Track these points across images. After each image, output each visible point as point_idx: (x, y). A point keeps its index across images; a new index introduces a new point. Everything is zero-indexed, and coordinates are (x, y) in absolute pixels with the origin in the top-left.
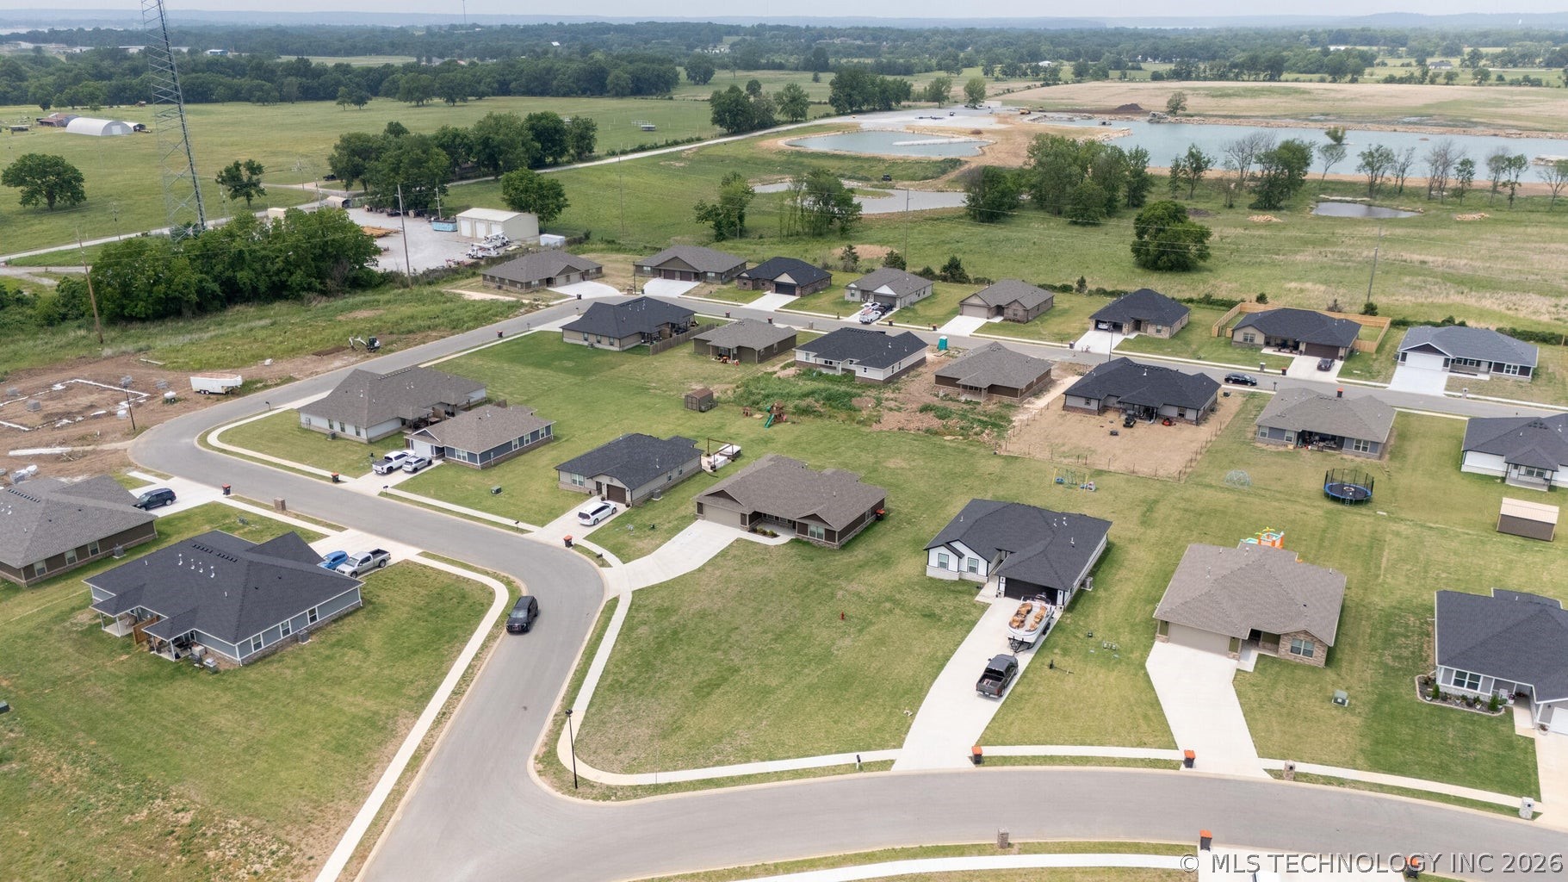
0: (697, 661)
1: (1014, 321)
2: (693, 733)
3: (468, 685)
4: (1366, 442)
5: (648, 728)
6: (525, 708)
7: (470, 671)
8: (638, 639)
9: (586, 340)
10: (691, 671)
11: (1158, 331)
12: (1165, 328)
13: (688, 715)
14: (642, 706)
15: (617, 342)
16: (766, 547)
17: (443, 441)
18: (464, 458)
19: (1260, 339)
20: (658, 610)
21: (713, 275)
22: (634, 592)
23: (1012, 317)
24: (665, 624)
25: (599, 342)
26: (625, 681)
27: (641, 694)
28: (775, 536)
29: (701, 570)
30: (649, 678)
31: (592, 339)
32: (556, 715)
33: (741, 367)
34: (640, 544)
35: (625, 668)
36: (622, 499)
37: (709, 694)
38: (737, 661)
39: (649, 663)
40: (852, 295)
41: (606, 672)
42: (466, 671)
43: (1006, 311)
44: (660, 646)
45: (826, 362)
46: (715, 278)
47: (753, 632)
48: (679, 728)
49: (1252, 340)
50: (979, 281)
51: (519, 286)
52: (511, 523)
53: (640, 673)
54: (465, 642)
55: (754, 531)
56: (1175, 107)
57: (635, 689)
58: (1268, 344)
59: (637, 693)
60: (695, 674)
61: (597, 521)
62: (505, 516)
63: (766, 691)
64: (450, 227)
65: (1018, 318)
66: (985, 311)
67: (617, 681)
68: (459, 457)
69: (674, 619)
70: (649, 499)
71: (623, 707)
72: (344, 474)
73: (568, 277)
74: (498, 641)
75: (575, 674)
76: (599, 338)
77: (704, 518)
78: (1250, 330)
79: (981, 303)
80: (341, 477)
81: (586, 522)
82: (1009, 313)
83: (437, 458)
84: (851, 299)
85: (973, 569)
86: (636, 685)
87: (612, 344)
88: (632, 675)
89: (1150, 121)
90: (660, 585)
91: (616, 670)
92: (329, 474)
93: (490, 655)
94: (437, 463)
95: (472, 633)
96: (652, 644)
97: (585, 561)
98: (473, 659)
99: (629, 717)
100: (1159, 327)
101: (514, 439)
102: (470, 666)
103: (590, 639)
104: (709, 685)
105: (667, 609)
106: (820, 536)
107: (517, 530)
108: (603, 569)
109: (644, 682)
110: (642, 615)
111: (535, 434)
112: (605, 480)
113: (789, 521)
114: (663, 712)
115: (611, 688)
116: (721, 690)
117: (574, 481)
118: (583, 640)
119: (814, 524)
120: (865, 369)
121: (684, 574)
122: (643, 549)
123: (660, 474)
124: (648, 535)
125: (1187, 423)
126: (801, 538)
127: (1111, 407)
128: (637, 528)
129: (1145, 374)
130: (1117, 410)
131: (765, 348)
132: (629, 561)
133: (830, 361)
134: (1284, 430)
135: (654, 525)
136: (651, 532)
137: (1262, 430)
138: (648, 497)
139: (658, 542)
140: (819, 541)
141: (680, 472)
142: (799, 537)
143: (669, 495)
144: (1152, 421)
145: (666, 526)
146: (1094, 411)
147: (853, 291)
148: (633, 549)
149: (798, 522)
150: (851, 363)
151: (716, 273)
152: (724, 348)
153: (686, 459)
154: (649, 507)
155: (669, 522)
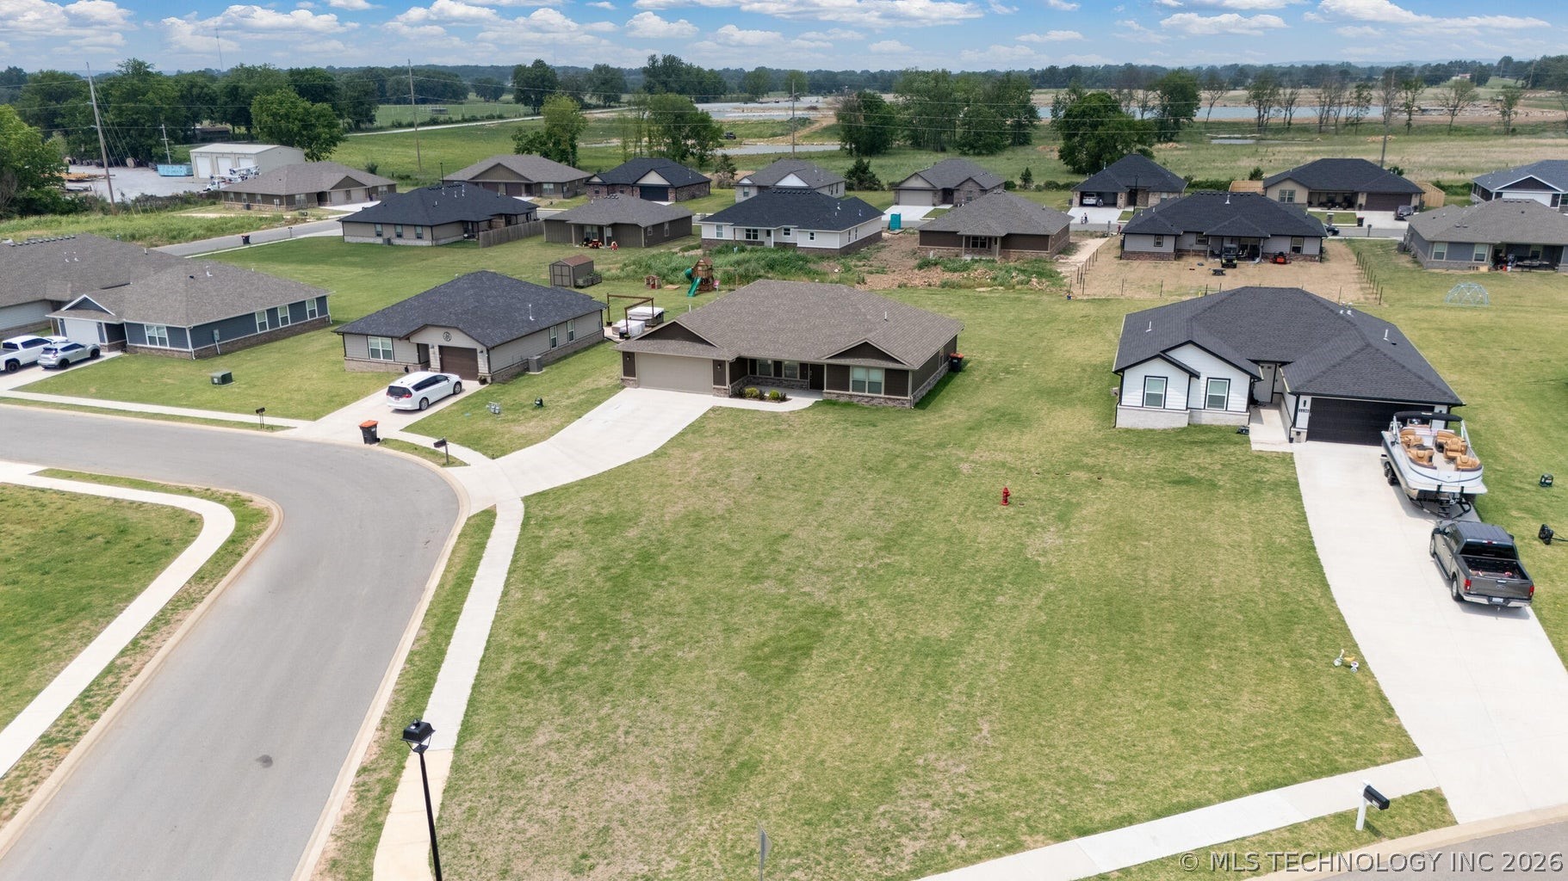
0: (725, 605)
2: (797, 776)
3: (95, 717)
5: (656, 776)
6: (267, 761)
7: (110, 679)
8: (561, 574)
9: (379, 235)
10: (720, 626)
13: (758, 729)
14: (616, 719)
15: (427, 233)
16: (775, 415)
17: (119, 314)
18: (162, 341)
20: (593, 521)
21: (552, 186)
22: (526, 500)
24: (617, 542)
25: (399, 236)
26: (553, 664)
27: (606, 690)
28: (782, 399)
29: (656, 455)
30: (615, 649)
31: (389, 232)
32: (363, 770)
33: (620, 251)
34: (520, 429)
35: (542, 635)
36: (472, 373)
37: (789, 671)
38: (821, 595)
39: (602, 620)
41: (493, 651)
42: (97, 682)
44: (620, 583)
46: (555, 191)
47: (826, 540)
48: (751, 767)
49: (1290, 199)
51: (277, 201)
52: (250, 419)
53: (587, 643)
54: (109, 615)
55: (739, 394)
57: (584, 679)
59: (593, 687)
60: (730, 630)
61: (425, 404)
62: (237, 411)
63: (939, 655)
64: (182, 169)
66: (929, 196)
67: (531, 667)
68: (152, 340)
69: (632, 533)
70: (523, 369)
71: (563, 728)
73: (348, 193)
74: (200, 608)
75: (409, 661)
76: (399, 229)
77: (638, 385)
78: (1289, 186)
79: (925, 185)
81: (404, 403)
83: (111, 348)
85: (1216, 402)
86: (584, 669)
87: (419, 237)
88: (568, 648)
90: (583, 484)
91: (519, 642)
93: (172, 641)
94: (106, 355)
95: (132, 596)
96: (599, 581)
97: (408, 461)
98: (123, 653)
99: (588, 753)
101: (259, 308)
102: (109, 670)
103: (441, 586)
104: (779, 652)
105: (610, 518)
106: (874, 387)
107: (262, 426)
108: (449, 469)
109: (603, 662)
110: (556, 532)
111: (297, 308)
112: (434, 339)
113: (810, 367)
114: (683, 727)
115: (517, 683)
116: (818, 659)
117: (375, 353)
118: (423, 589)
119: (862, 364)
120: (812, 234)
121: (628, 464)
122: (529, 434)
123: (537, 328)
124: (534, 417)
125: (1305, 260)
126: (834, 397)
127: (1189, 251)
128: (508, 409)
129: (1228, 202)
130: (1197, 253)
131: (654, 226)
132: (504, 453)
133: (755, 231)
134: (1472, 244)
135: (541, 401)
136: (538, 412)
137: (1437, 249)
138: (518, 370)
139: (557, 423)
140: (873, 398)
141: (571, 336)
142: (829, 397)
143: (557, 368)
144: (1257, 260)
145: (566, 402)
146: (1168, 254)
147: (746, 190)
148: (507, 436)
149: (828, 365)
150: (787, 232)
151: (554, 183)
152: (592, 226)
153: (580, 313)
154: (524, 383)
155: (569, 398)
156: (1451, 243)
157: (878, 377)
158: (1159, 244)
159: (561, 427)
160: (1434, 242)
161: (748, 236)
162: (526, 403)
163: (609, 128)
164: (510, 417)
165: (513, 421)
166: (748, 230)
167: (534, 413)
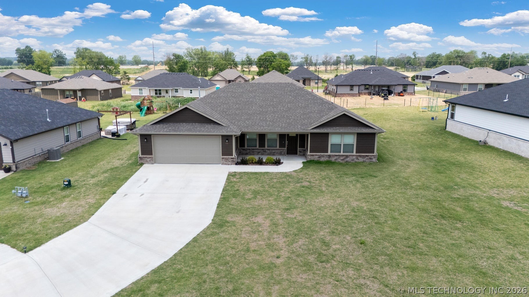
33: (87, 102)
45: (156, 92)
55: (244, 162)
77: (153, 161)
79: (222, 79)
106: (348, 148)
119: (338, 131)
120: (191, 91)
121: (195, 240)
122: (64, 216)
123: (55, 127)
124: (64, 197)
125: (409, 95)
126: (316, 158)
127: (362, 93)
128: (35, 192)
129: (371, 73)
130: (365, 94)
131: (104, 90)
132: (39, 243)
133: (160, 90)
134: (477, 84)
135: (69, 182)
136: (68, 192)
137: (464, 87)
138: (39, 159)
139: (92, 201)
140: (347, 156)
141: (79, 134)
142: (312, 158)
143: (73, 156)
144: (393, 95)
145: (92, 181)
146: (356, 94)
148: (39, 221)
149: (311, 134)
150: (177, 91)
151: (42, 82)
152: (69, 90)
153: (85, 118)
154: (47, 169)
155: (93, 177)
156: (469, 84)
157: (351, 140)
158: (352, 90)
159: (98, 206)
160: (463, 84)
161: (156, 94)
162: (52, 185)
163: (63, 71)
164: (39, 199)
165: (43, 203)
166: (156, 90)
167: (64, 193)
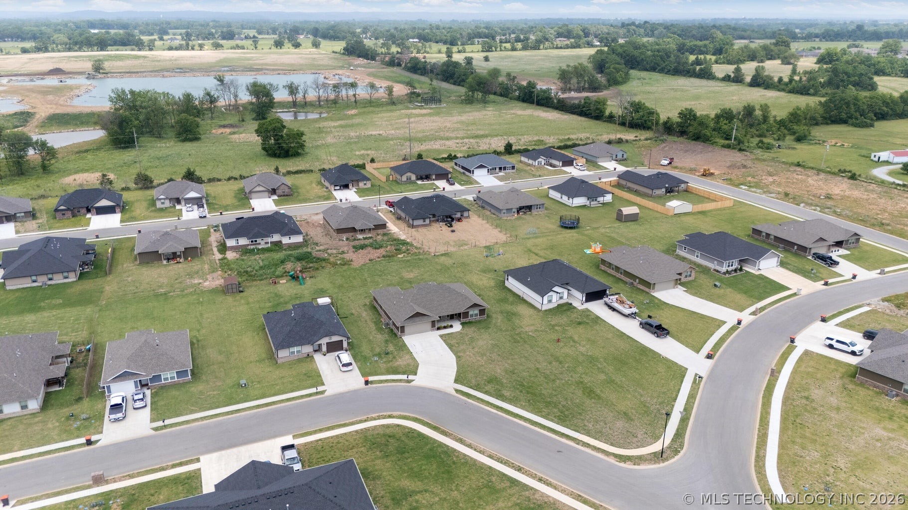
1: (284, 196)
4: (540, 205)
8: (515, 397)
9: (34, 281)
11: (365, 184)
12: (368, 182)
14: (593, 417)
17: (148, 373)
19: (413, 177)
21: (22, 214)
22: (457, 383)
23: (282, 194)
24: (508, 385)
25: (51, 279)
26: (560, 414)
27: (580, 413)
28: (451, 326)
29: (458, 357)
30: (564, 406)
31: (42, 279)
34: (400, 363)
35: (544, 410)
37: (598, 396)
38: (571, 379)
39: (547, 402)
40: (163, 203)
43: (277, 191)
44: (531, 394)
45: (252, 242)
46: (25, 217)
49: (410, 179)
50: (210, 180)
52: (314, 390)
55: (438, 328)
56: (98, 68)
57: (572, 414)
58: (418, 179)
65: (286, 193)
66: (266, 194)
69: (504, 381)
71: (589, 422)
72: (94, 434)
76: (50, 276)
77: (405, 335)
78: (409, 174)
79: (264, 189)
80: (94, 438)
82: (278, 192)
84: (162, 206)
85: (561, 298)
86: (568, 412)
87: (66, 278)
88: (555, 410)
89: (87, 78)
90: (460, 373)
92: (83, 440)
94: (147, 392)
96: (527, 395)
99: (602, 424)
100: (365, 182)
103: (498, 411)
104: (589, 393)
105: (491, 380)
106: (476, 315)
108: (414, 383)
109: (567, 409)
112: (324, 341)
113: (448, 316)
114: (605, 413)
115: (562, 420)
116: (597, 392)
117: (292, 353)
120: (290, 237)
124: (394, 357)
126: (465, 321)
129: (435, 201)
130: (433, 221)
134: (512, 209)
136: (391, 355)
139: (409, 357)
140: (476, 318)
144: (454, 221)
146: (428, 224)
147: (163, 201)
150: (272, 237)
151: (25, 212)
156: (507, 209)
158: (424, 221)
